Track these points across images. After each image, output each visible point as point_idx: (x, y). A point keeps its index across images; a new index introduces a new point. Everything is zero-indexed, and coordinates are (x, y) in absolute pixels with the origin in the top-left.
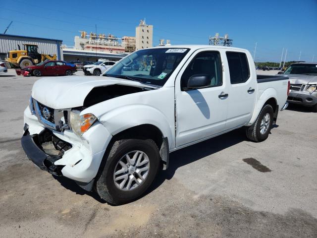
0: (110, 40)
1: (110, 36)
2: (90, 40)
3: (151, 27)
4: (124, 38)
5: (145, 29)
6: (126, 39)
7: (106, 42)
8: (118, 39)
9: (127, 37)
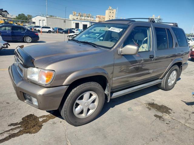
0: (90, 17)
1: (89, 15)
2: (79, 17)
3: (115, 11)
4: (98, 16)
5: (112, 11)
6: (98, 17)
7: (88, 18)
8: (94, 16)
9: (99, 16)
